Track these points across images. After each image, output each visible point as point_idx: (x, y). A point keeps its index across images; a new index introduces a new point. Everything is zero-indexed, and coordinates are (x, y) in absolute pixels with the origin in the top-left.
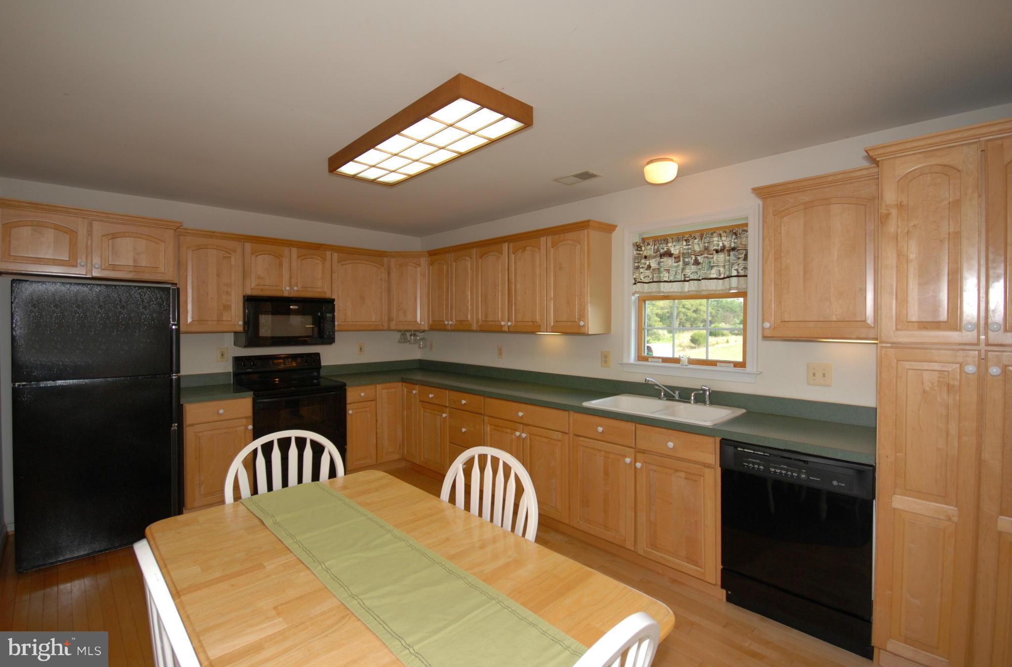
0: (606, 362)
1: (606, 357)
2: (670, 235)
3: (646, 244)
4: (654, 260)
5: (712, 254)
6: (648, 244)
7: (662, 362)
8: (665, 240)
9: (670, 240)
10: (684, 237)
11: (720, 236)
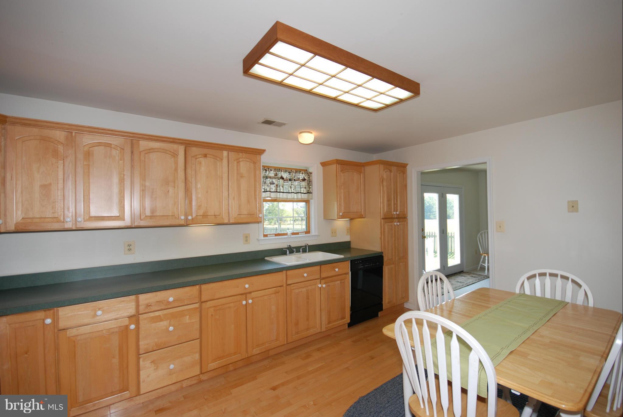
0: (247, 241)
1: (246, 237)
2: (282, 168)
3: (270, 170)
4: (276, 180)
5: (301, 181)
6: (271, 170)
7: (275, 236)
8: (279, 169)
9: (283, 171)
10: (289, 171)
11: (302, 174)
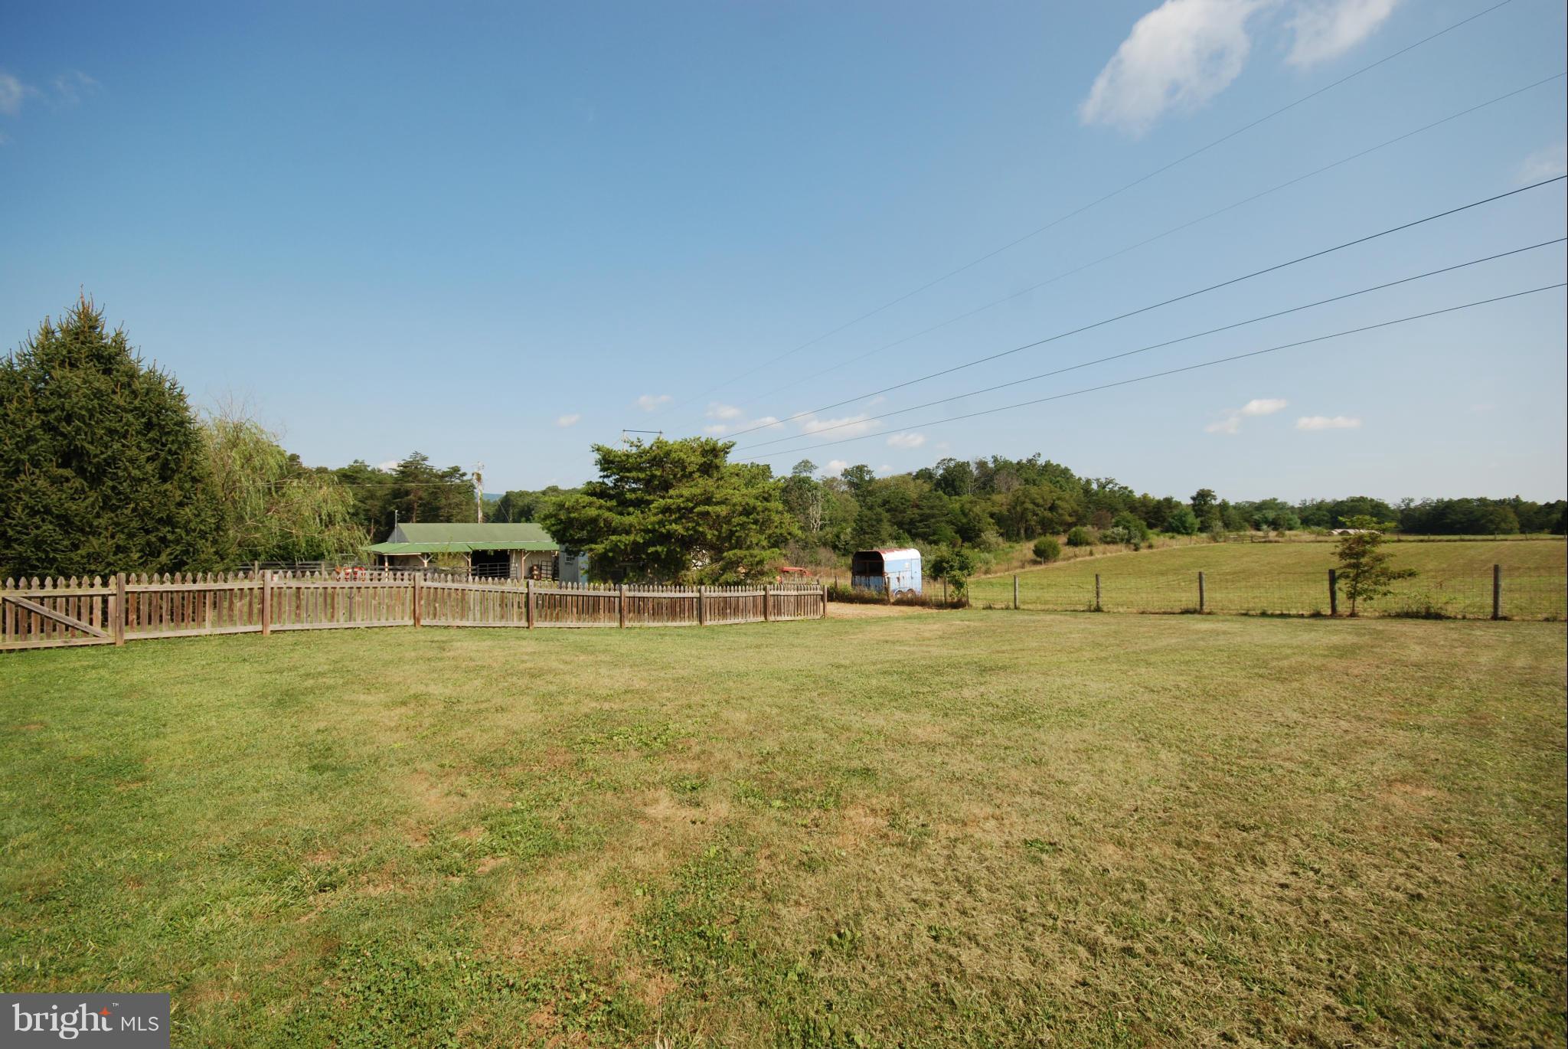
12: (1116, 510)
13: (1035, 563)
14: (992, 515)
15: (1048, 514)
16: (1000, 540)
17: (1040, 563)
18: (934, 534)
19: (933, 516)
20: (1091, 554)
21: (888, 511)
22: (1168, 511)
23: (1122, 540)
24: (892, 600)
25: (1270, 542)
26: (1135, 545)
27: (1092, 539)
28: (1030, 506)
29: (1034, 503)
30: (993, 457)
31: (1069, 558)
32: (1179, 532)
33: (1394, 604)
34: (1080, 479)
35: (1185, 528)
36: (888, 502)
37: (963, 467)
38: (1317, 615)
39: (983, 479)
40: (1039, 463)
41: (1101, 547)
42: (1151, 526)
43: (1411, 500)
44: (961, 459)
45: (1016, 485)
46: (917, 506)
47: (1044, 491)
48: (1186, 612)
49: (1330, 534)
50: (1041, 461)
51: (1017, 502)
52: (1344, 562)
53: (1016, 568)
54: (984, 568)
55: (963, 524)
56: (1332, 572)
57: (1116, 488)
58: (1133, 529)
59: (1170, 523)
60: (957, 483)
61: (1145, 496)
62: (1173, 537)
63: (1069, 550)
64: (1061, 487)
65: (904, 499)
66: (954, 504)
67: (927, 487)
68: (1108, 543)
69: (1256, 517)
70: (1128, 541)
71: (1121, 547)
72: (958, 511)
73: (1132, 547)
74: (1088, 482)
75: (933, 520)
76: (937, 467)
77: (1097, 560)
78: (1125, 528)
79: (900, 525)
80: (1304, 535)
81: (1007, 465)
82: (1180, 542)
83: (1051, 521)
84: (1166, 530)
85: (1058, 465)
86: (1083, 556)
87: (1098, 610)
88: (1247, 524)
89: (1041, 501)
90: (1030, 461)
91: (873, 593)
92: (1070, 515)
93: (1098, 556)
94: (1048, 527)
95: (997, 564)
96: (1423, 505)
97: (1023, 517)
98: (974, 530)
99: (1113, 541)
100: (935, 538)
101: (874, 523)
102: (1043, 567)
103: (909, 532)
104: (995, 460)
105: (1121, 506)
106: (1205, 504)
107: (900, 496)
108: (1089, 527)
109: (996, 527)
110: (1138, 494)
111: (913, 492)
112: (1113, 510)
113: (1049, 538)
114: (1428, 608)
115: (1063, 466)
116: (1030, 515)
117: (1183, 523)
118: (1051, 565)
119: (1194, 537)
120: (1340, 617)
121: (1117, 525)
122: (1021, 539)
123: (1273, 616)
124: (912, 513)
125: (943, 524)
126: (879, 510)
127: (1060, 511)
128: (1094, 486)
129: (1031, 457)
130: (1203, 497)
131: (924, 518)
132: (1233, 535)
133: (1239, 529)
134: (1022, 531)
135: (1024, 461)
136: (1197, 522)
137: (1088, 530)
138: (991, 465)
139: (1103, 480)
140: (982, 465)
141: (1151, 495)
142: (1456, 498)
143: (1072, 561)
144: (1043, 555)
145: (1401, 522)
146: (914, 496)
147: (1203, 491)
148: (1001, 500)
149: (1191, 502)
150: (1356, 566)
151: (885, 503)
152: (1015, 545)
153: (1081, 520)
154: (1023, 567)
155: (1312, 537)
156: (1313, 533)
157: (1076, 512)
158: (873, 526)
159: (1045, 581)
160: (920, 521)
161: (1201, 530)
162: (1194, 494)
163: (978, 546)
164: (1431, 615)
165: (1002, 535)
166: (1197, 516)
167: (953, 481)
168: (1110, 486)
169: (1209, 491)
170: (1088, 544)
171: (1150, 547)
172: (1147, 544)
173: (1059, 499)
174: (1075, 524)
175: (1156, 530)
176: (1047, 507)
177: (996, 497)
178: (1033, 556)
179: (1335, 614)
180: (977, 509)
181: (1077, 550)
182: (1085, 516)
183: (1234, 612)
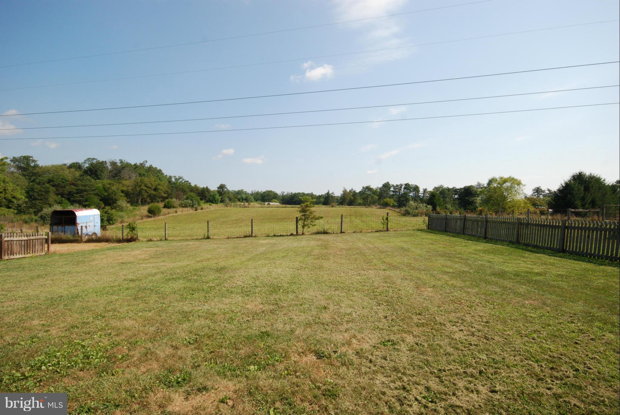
12: (185, 191)
13: (148, 217)
14: (122, 191)
15: (154, 192)
16: (129, 205)
17: (151, 217)
18: (86, 201)
19: (86, 191)
20: (176, 212)
21: (53, 186)
22: (207, 193)
23: (190, 206)
24: (84, 240)
25: (246, 207)
26: (196, 208)
27: (176, 205)
28: (145, 188)
29: (146, 186)
30: (120, 160)
31: (166, 215)
32: (213, 203)
33: (314, 229)
34: (166, 176)
35: (215, 201)
36: (53, 181)
37: (103, 163)
38: (292, 235)
39: (114, 172)
40: (146, 166)
41: (180, 209)
42: (201, 199)
43: (284, 192)
44: (101, 159)
45: (134, 176)
46: (74, 184)
47: (150, 180)
48: (246, 237)
49: (264, 204)
50: (147, 165)
51: (137, 185)
52: (302, 214)
53: (138, 220)
54: (120, 220)
55: (105, 196)
56: (297, 218)
57: (183, 181)
58: (194, 200)
59: (209, 199)
60: (99, 173)
61: (195, 186)
62: (210, 205)
63: (165, 210)
64: (160, 179)
65: (64, 180)
66: (99, 184)
67: (78, 174)
68: (183, 207)
69: (239, 197)
70: (192, 206)
71: (189, 209)
72: (102, 188)
73: (194, 209)
74: (170, 177)
75: (85, 193)
76: (85, 162)
77: (179, 215)
78: (191, 200)
79: (62, 195)
80: (256, 204)
81: (128, 165)
82: (213, 207)
83: (155, 195)
84: (207, 202)
85: (156, 168)
86: (172, 213)
87: (208, 238)
88: (236, 200)
89: (150, 185)
90: (141, 164)
91: (70, 236)
92: (165, 193)
93: (179, 213)
94: (153, 199)
95: (128, 218)
96: (287, 195)
97: (140, 193)
98: (112, 200)
99: (186, 206)
100: (87, 203)
101: (43, 193)
102: (153, 219)
103: (69, 199)
104: (121, 162)
105: (187, 190)
106: (223, 190)
107: (61, 177)
108: (174, 200)
109: (126, 198)
110: (193, 185)
111: (69, 175)
112: (184, 191)
113: (156, 204)
114: (324, 230)
115: (158, 168)
116: (144, 192)
117: (214, 198)
118: (157, 218)
119: (219, 205)
120: (299, 235)
121: (187, 198)
122: (139, 205)
123: (278, 236)
124: (68, 188)
125: (92, 196)
126: (47, 185)
127: (159, 191)
128: (173, 180)
129: (142, 162)
130: (222, 187)
131: (79, 192)
132: (233, 204)
133: (234, 202)
134: (140, 201)
135: (138, 164)
136: (220, 198)
137: (175, 201)
138: (119, 164)
139: (178, 177)
140: (113, 164)
141: (198, 185)
142: (297, 192)
143: (167, 216)
144: (152, 213)
145: (282, 200)
146: (70, 178)
147: (222, 185)
148: (128, 183)
149: (217, 189)
150: (304, 215)
151: (49, 181)
152: (135, 207)
153: (169, 196)
154: (142, 219)
155: (259, 205)
156: (259, 204)
157: (167, 192)
158: (42, 195)
159: (155, 226)
160: (77, 193)
161: (221, 202)
162: (218, 186)
163: (115, 208)
164: (325, 233)
165: (128, 202)
166: (220, 196)
167: (96, 171)
168: (181, 180)
169: (224, 185)
170: (174, 207)
171: (202, 209)
172: (200, 208)
173: (159, 185)
174: (167, 198)
175: (203, 201)
176: (153, 188)
177: (124, 182)
178: (147, 214)
179: (297, 234)
180: (114, 188)
181: (169, 210)
182: (171, 194)
183: (264, 235)
